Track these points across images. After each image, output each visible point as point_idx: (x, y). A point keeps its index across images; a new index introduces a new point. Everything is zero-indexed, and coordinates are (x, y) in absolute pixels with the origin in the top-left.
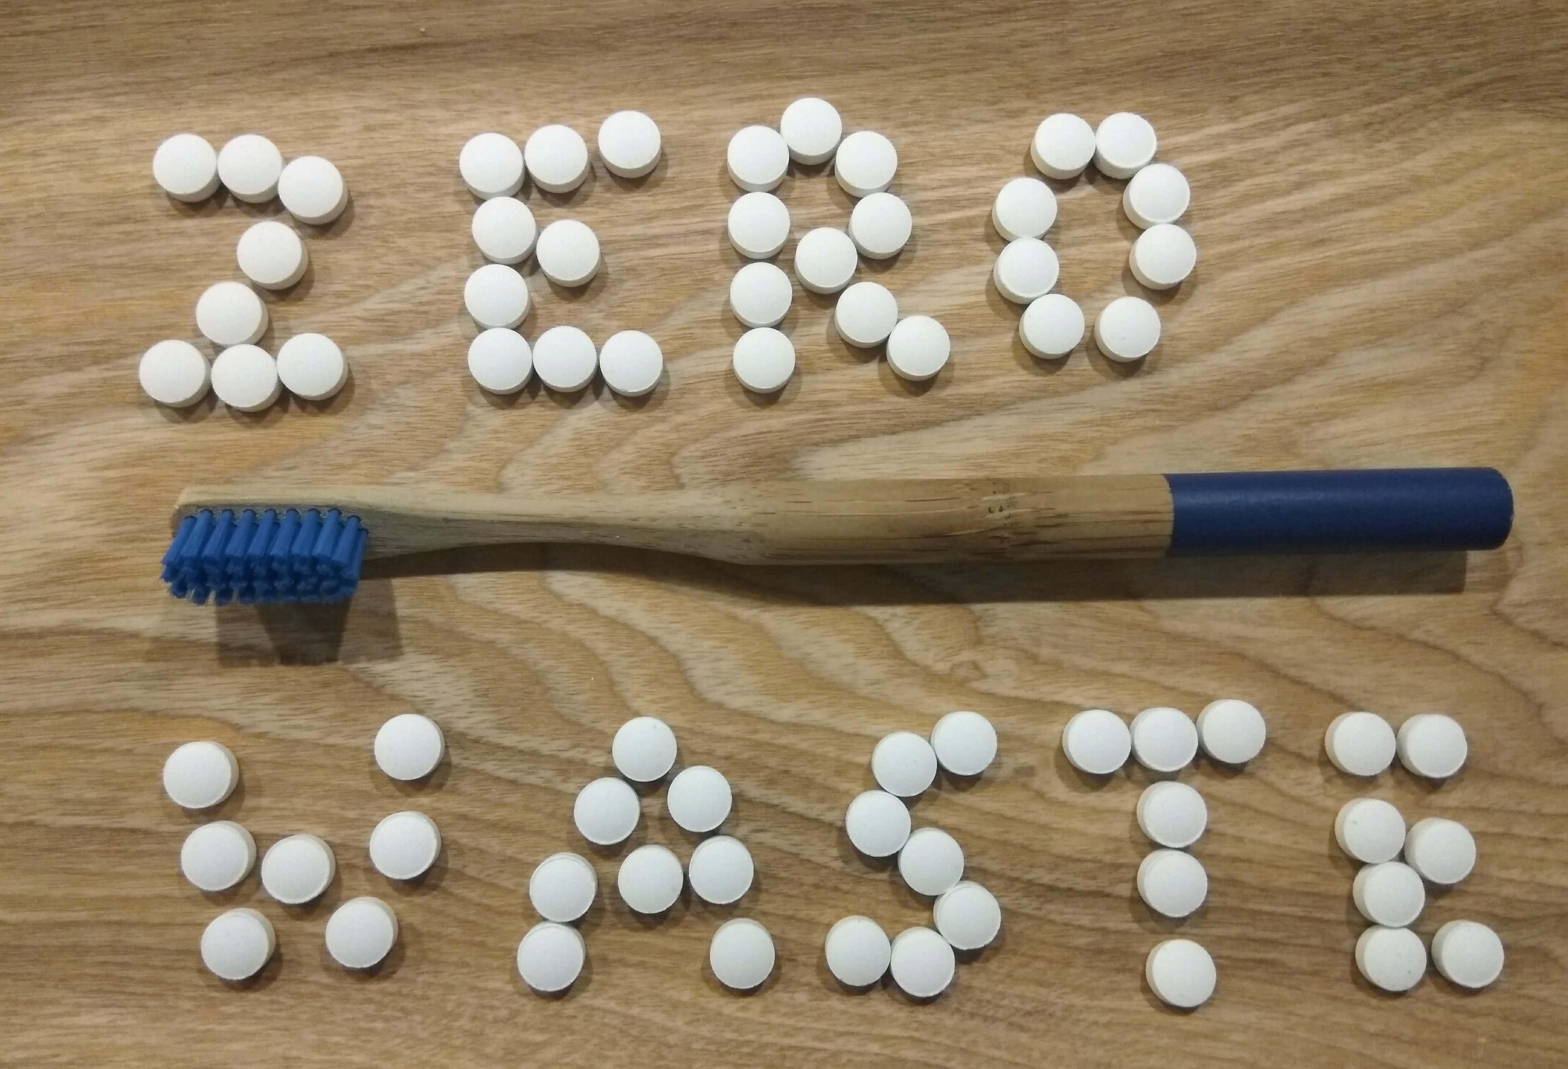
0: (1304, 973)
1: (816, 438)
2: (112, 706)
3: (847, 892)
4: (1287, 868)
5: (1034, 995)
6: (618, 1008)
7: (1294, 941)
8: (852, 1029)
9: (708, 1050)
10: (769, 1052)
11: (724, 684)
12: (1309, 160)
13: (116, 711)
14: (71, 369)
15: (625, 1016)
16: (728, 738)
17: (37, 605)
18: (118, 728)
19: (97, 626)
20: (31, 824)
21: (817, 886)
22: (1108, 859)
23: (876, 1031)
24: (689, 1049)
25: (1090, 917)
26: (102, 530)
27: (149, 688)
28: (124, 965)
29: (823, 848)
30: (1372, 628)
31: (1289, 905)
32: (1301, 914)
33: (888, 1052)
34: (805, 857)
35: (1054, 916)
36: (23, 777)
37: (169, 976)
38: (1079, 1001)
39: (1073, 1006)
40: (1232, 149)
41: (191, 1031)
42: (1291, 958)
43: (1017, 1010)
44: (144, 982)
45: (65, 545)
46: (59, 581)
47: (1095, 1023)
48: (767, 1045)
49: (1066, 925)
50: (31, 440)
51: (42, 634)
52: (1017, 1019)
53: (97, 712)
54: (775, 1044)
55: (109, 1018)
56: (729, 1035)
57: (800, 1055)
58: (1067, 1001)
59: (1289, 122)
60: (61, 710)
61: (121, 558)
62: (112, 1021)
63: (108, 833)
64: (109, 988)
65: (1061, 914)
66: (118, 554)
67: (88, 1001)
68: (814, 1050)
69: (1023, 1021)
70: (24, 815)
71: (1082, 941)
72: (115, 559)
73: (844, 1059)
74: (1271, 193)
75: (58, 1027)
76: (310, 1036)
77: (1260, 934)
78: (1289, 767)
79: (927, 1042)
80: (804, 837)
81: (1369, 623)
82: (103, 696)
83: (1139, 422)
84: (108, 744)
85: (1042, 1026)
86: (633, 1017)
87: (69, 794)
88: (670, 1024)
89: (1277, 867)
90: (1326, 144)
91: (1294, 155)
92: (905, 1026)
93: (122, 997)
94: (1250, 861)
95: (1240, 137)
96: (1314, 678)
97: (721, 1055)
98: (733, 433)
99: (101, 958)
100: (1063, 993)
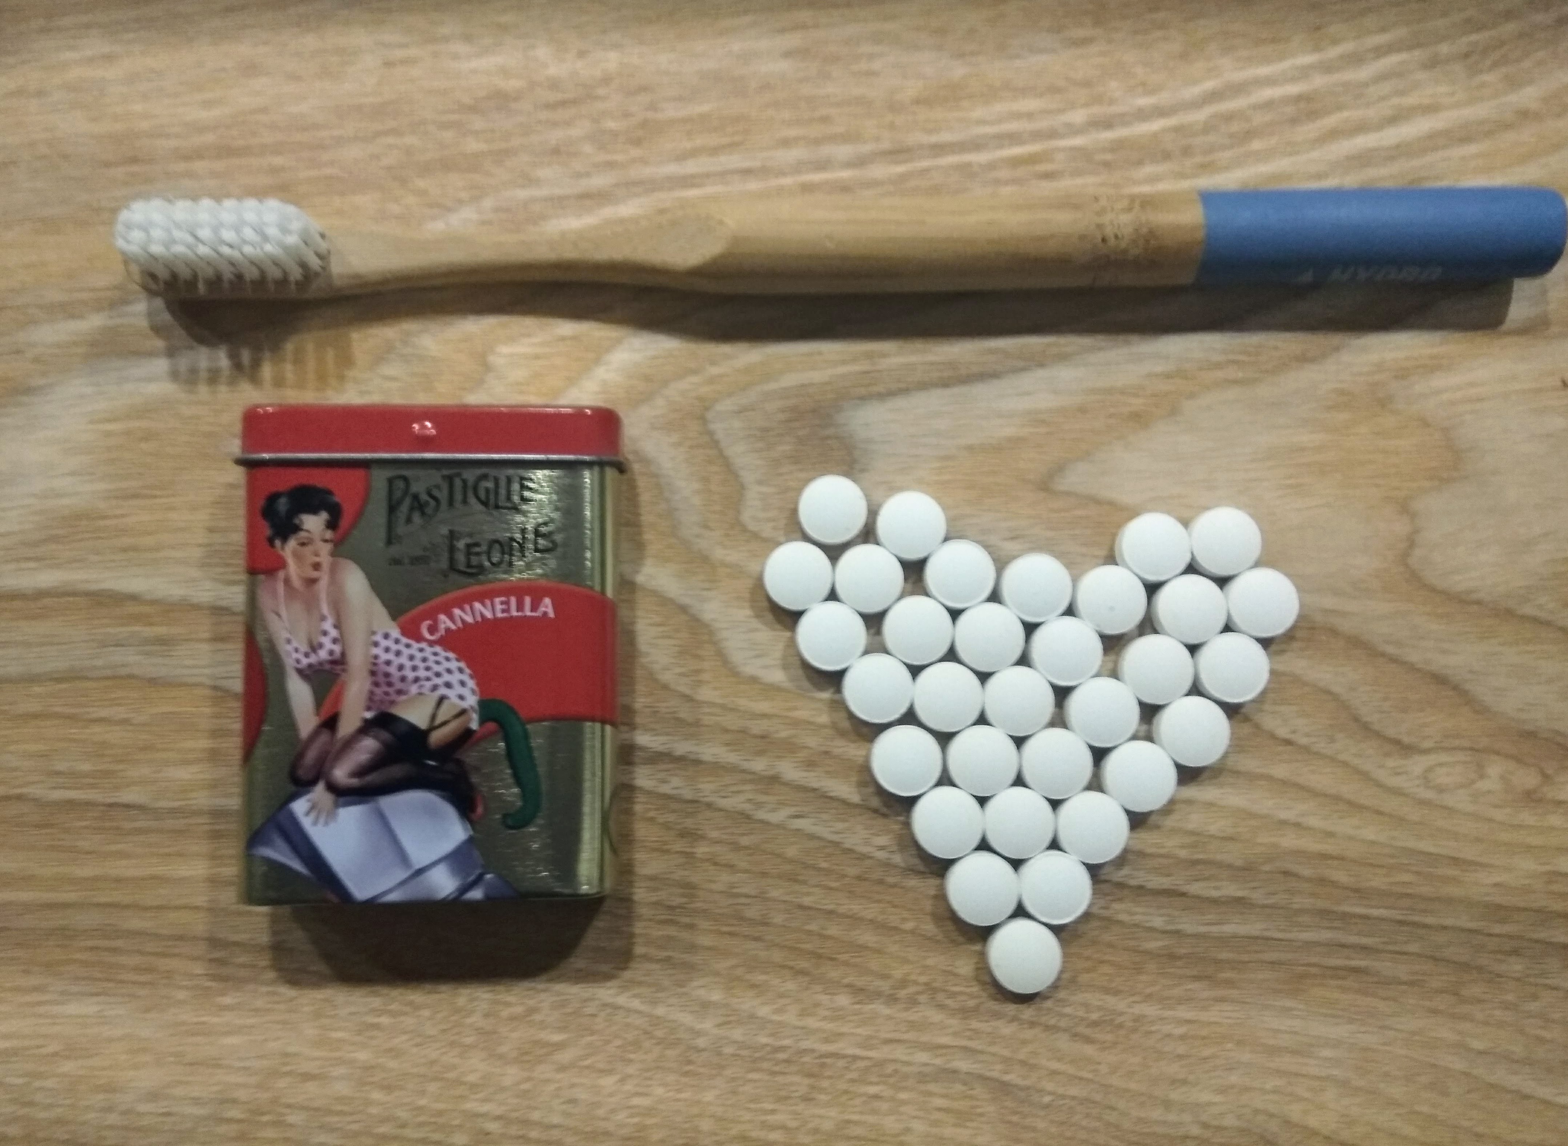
0: (1401, 983)
1: (863, 391)
2: (109, 672)
3: (894, 886)
4: (1382, 866)
5: (1100, 1003)
6: (642, 1008)
7: (1391, 948)
8: (897, 1036)
9: (738, 1055)
10: (806, 1059)
11: (758, 656)
12: (1401, 93)
13: (114, 678)
14: (73, 317)
15: (650, 1016)
16: (764, 716)
17: (32, 565)
18: (113, 696)
19: (94, 587)
20: (19, 798)
21: (859, 878)
22: (1183, 854)
23: (925, 1038)
24: (719, 1054)
25: (1164, 919)
26: (102, 486)
27: (147, 654)
28: (114, 950)
29: (867, 836)
30: (1479, 602)
31: (1386, 908)
32: (1400, 918)
33: (938, 1061)
34: (847, 846)
35: (1123, 917)
36: (12, 748)
37: (164, 964)
38: (1150, 1010)
39: (1144, 1016)
40: (1319, 81)
41: (183, 1023)
42: (1385, 967)
43: (1083, 1019)
44: (137, 969)
45: (65, 501)
46: (54, 539)
47: (1169, 1036)
48: (805, 1051)
49: (1136, 925)
50: (29, 391)
51: (40, 594)
52: (1082, 1029)
53: (92, 679)
54: (813, 1051)
55: (96, 1008)
56: (764, 1040)
57: (841, 1063)
58: (1138, 1009)
59: (1380, 52)
60: (56, 676)
61: (123, 516)
62: (99, 1011)
63: (102, 808)
64: (99, 975)
65: (1131, 914)
66: (119, 512)
67: (74, 989)
68: (855, 1058)
69: (1087, 1031)
70: (15, 787)
71: (1153, 945)
72: (116, 517)
73: (889, 1069)
74: (1361, 128)
75: (40, 1016)
76: (310, 1031)
77: (1353, 939)
78: (1387, 755)
79: (982, 1052)
80: (846, 825)
81: (1474, 596)
82: (99, 663)
83: (1220, 374)
84: (104, 713)
85: (1109, 1037)
86: (658, 1018)
87: (61, 766)
88: (698, 1026)
89: (1371, 865)
90: (1421, 76)
91: (1386, 87)
92: (955, 1034)
93: (111, 985)
94: (1341, 858)
95: (1327, 68)
96: (1414, 657)
97: (755, 1061)
98: (773, 386)
99: (90, 943)
100: (1134, 1002)
